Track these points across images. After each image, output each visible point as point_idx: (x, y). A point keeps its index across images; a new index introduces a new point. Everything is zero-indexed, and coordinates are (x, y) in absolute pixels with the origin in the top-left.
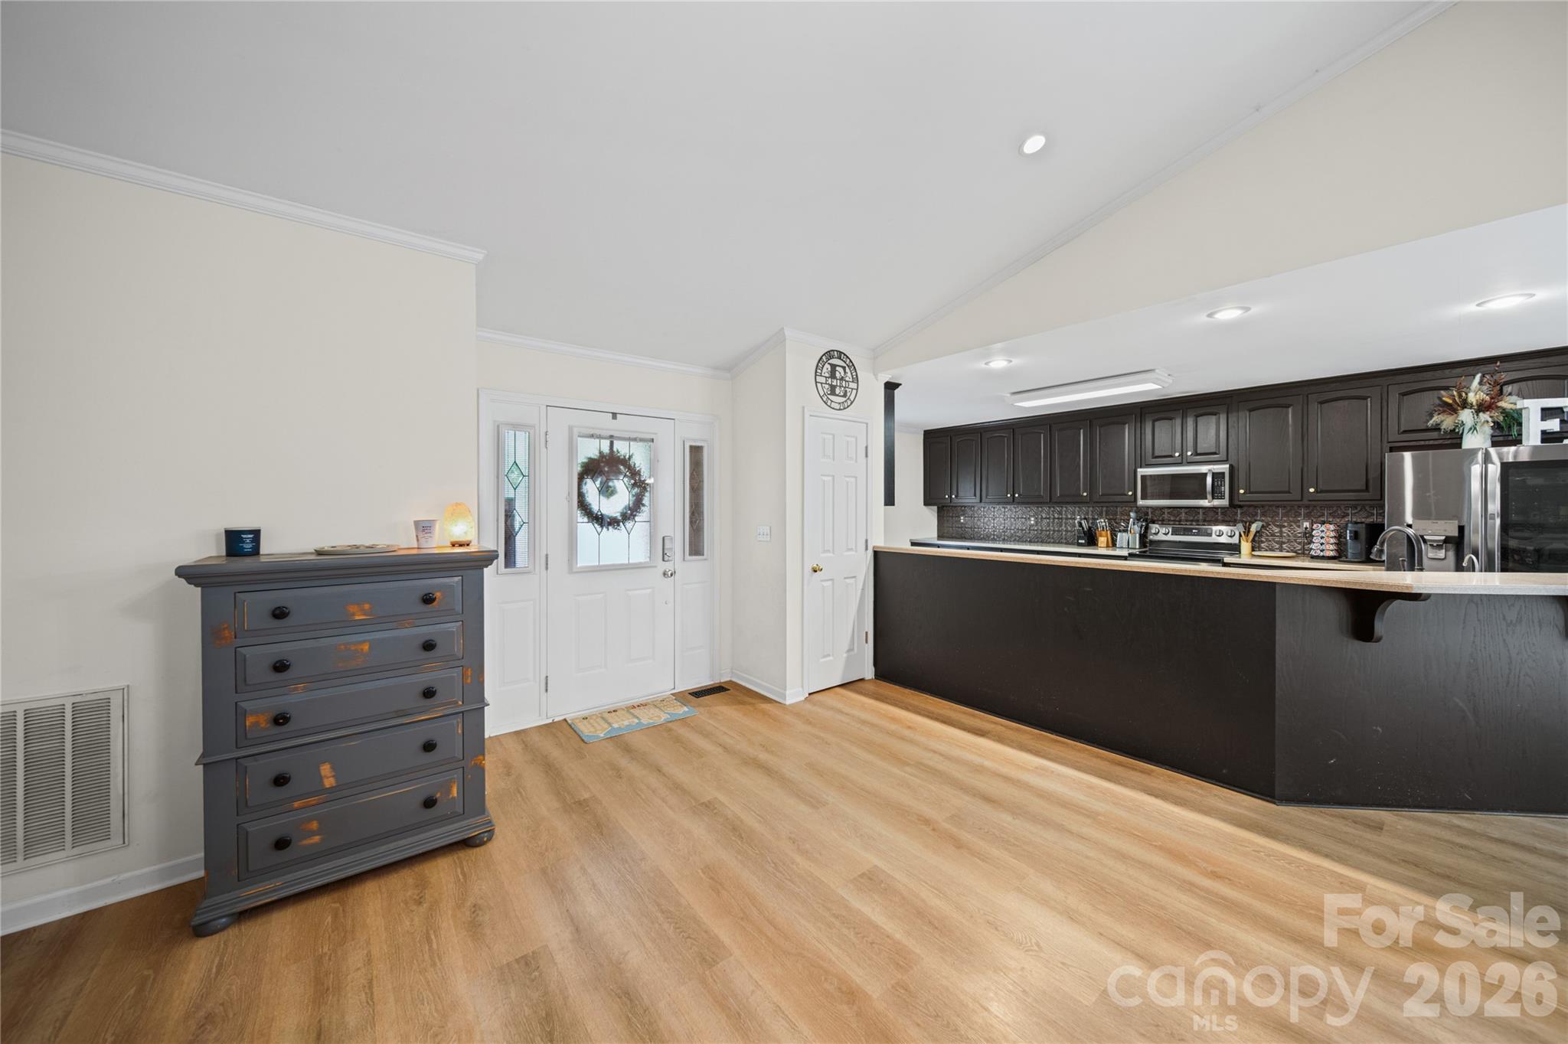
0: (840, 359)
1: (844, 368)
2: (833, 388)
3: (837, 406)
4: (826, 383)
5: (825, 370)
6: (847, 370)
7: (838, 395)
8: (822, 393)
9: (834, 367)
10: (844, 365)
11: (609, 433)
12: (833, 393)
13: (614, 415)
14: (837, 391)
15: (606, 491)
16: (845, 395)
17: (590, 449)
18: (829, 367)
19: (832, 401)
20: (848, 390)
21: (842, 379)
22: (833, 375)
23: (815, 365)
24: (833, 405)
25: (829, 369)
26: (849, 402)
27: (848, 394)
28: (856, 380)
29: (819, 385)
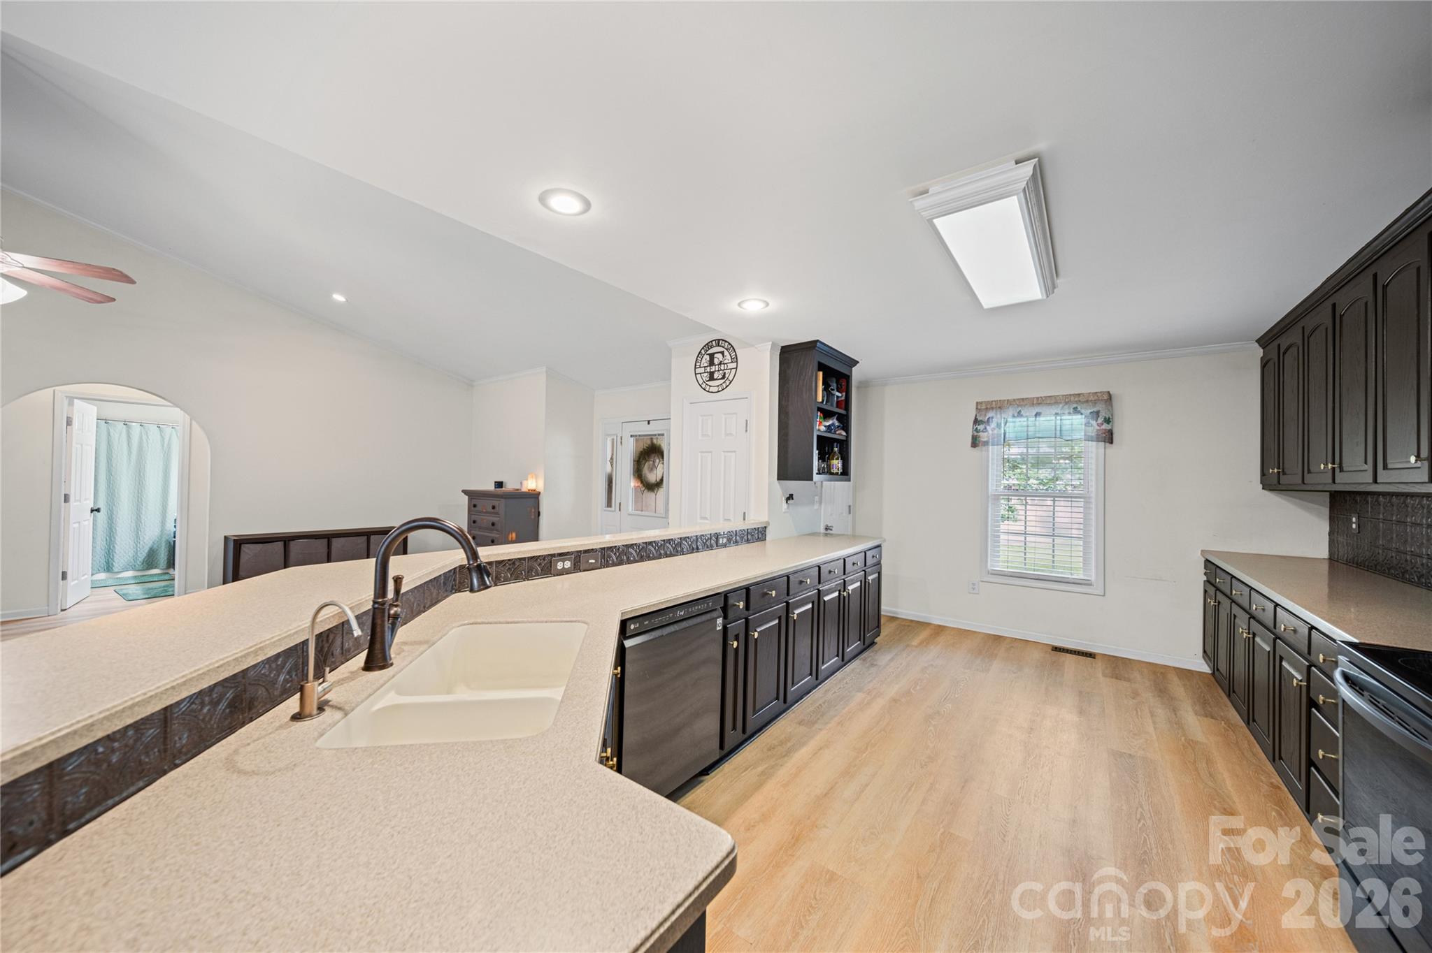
0: (719, 346)
1: (722, 353)
2: (712, 374)
3: (715, 389)
4: (705, 372)
5: (704, 361)
6: (726, 353)
7: (716, 379)
8: (701, 382)
9: (712, 356)
10: (722, 349)
12: (712, 378)
13: (649, 422)
14: (716, 376)
16: (723, 377)
18: (708, 356)
19: (710, 386)
20: (726, 371)
21: (720, 364)
22: (711, 363)
23: (695, 360)
24: (712, 389)
25: (708, 359)
26: (728, 382)
27: (727, 376)
28: (735, 359)
29: (698, 376)
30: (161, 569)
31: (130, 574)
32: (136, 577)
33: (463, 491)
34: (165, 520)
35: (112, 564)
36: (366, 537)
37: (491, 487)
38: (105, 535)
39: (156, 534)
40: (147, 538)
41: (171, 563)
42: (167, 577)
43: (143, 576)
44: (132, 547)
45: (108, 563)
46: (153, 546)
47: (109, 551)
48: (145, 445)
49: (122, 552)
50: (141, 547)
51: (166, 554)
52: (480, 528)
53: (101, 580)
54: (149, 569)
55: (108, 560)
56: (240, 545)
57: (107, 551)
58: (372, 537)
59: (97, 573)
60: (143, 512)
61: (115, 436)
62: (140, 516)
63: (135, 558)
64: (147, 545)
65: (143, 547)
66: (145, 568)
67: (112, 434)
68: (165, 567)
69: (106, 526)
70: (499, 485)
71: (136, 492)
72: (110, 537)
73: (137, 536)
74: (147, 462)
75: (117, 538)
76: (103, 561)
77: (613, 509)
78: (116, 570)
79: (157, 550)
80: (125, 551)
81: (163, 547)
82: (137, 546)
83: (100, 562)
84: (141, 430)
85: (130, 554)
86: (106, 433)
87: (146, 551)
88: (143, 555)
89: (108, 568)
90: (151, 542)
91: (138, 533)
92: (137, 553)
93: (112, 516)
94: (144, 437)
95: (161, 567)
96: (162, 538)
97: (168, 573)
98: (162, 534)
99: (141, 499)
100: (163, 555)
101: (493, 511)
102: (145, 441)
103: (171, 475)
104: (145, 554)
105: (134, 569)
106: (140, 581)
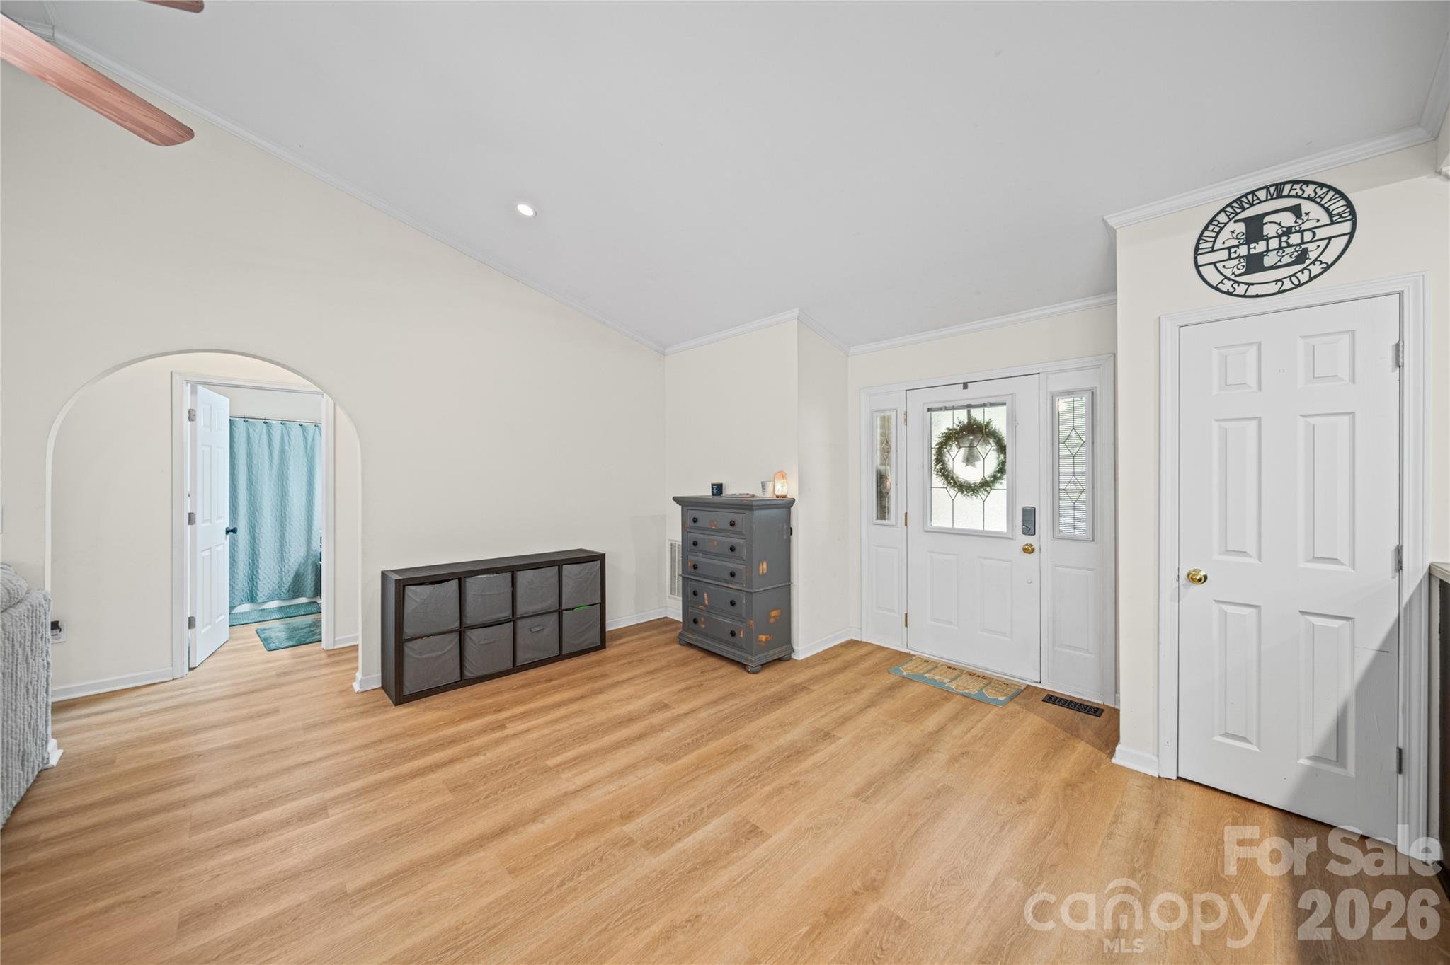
0: (1281, 197)
1: (1296, 211)
2: (1256, 258)
3: (1269, 288)
4: (1230, 259)
5: (1224, 236)
6: (1307, 206)
7: (1272, 268)
8: (1215, 280)
9: (1255, 221)
10: (1292, 202)
11: (966, 403)
12: (1254, 264)
13: (965, 386)
14: (1272, 260)
15: (970, 459)
16: (1301, 259)
17: (948, 421)
18: (1242, 224)
19: (1251, 285)
20: (1314, 245)
21: (1287, 232)
22: (1253, 237)
24: (1253, 290)
25: (1242, 230)
27: (1314, 254)
28: (1344, 215)
29: (1208, 268)
30: (309, 598)
31: (275, 604)
32: (281, 607)
33: (675, 499)
34: (311, 538)
35: (256, 593)
36: (557, 567)
37: (707, 492)
38: (248, 558)
39: (302, 555)
40: (292, 560)
41: (318, 591)
42: (314, 609)
43: (289, 606)
44: (277, 572)
45: (251, 592)
46: (299, 570)
47: (252, 578)
48: (287, 447)
49: (267, 578)
50: (286, 572)
51: (313, 579)
52: (705, 553)
53: (245, 613)
54: (295, 598)
55: (252, 588)
56: (404, 587)
57: (250, 577)
58: (565, 567)
59: (240, 604)
60: (288, 529)
61: (255, 437)
62: (284, 534)
63: (280, 585)
64: (292, 568)
65: (289, 571)
66: (291, 596)
67: (251, 436)
68: (312, 595)
69: (248, 547)
70: (718, 489)
71: (280, 504)
72: (253, 560)
73: (282, 559)
74: (290, 468)
75: (260, 561)
76: (246, 590)
77: (892, 521)
78: (260, 601)
79: (303, 574)
80: (269, 578)
81: (310, 571)
82: (282, 569)
83: (243, 590)
84: (282, 429)
85: (274, 579)
86: (245, 434)
87: (292, 576)
88: (288, 581)
89: (252, 598)
90: (297, 565)
91: (282, 554)
92: (282, 579)
93: (254, 535)
94: (286, 438)
95: (308, 595)
96: (308, 559)
97: (315, 602)
98: (308, 555)
99: (285, 513)
100: (309, 580)
101: (731, 528)
102: (286, 442)
103: (316, 482)
104: (290, 580)
105: (280, 598)
106: (286, 613)
